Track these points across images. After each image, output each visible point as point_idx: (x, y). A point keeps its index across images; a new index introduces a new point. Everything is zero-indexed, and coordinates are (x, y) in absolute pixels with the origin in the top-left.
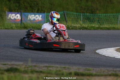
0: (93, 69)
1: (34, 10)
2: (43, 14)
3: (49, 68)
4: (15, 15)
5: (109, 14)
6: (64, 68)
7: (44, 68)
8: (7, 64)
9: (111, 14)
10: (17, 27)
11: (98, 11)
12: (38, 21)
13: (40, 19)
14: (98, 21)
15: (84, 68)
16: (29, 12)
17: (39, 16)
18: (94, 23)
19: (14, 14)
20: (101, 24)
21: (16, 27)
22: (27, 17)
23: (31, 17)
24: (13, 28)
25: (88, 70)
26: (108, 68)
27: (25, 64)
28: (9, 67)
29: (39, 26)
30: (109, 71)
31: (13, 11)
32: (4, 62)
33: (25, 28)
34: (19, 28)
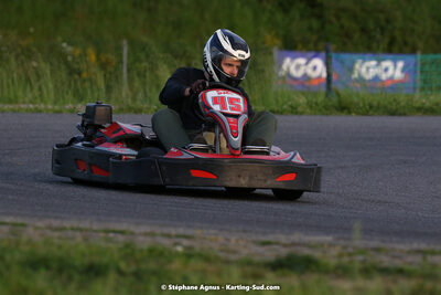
1: (374, 45)
2: (411, 58)
3: (431, 259)
4: (307, 64)
7: (410, 259)
8: (277, 243)
10: (314, 107)
12: (390, 83)
13: (398, 75)
16: (356, 50)
17: (395, 66)
21: (310, 105)
22: (351, 69)
23: (364, 70)
24: (300, 109)
27: (342, 242)
28: (284, 252)
29: (395, 100)
31: (300, 46)
32: (264, 234)
33: (344, 108)
34: (320, 110)
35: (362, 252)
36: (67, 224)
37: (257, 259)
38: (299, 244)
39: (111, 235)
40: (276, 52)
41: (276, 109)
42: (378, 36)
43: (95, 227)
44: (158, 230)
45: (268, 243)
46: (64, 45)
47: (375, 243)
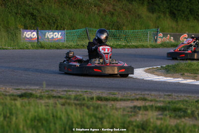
0: (119, 93)
1: (52, 28)
2: (64, 32)
3: (69, 93)
4: (31, 33)
5: (137, 31)
6: (86, 92)
7: (62, 93)
8: (21, 89)
9: (139, 30)
11: (124, 27)
13: (59, 37)
14: (125, 38)
15: (108, 92)
16: (46, 29)
17: (59, 34)
18: (120, 40)
20: (128, 42)
21: (32, 46)
22: (45, 35)
23: (49, 35)
24: (29, 47)
25: (112, 95)
26: (135, 92)
27: (41, 88)
28: (24, 92)
29: (58, 44)
30: (137, 95)
31: (29, 28)
32: (18, 86)
33: (42, 47)
34: (35, 48)
35: (47, 91)
37: (15, 94)
38: (28, 89)
40: (21, 30)
41: (22, 48)
42: (53, 25)
45: (19, 89)
47: (52, 88)
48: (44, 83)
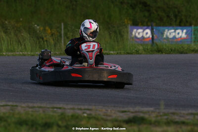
2: (189, 28)
3: (197, 117)
4: (143, 32)
7: (188, 117)
8: (129, 112)
10: (146, 51)
12: (180, 39)
13: (184, 35)
16: (165, 25)
19: (141, 29)
21: (144, 50)
22: (163, 34)
24: (140, 52)
27: (157, 111)
28: (132, 115)
29: (182, 47)
31: (140, 24)
32: (123, 107)
33: (159, 51)
34: (149, 52)
35: (165, 114)
36: (36, 105)
37: (120, 119)
38: (138, 112)
39: (55, 109)
40: (129, 26)
41: (129, 52)
42: (174, 19)
43: (48, 106)
44: (76, 107)
45: (125, 112)
46: (36, 26)
47: (172, 111)
48: (162, 103)
